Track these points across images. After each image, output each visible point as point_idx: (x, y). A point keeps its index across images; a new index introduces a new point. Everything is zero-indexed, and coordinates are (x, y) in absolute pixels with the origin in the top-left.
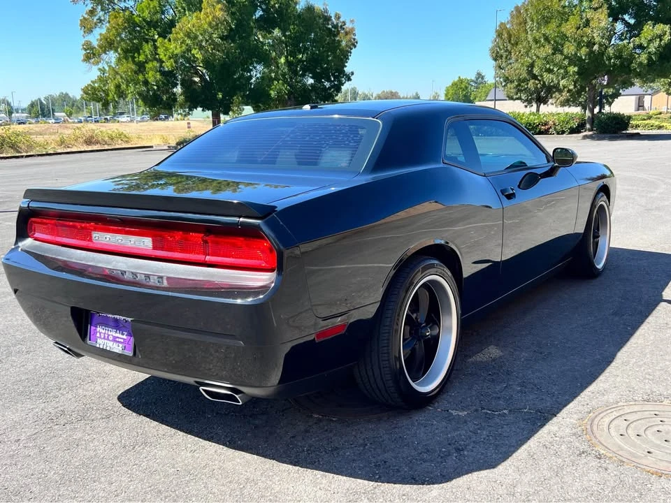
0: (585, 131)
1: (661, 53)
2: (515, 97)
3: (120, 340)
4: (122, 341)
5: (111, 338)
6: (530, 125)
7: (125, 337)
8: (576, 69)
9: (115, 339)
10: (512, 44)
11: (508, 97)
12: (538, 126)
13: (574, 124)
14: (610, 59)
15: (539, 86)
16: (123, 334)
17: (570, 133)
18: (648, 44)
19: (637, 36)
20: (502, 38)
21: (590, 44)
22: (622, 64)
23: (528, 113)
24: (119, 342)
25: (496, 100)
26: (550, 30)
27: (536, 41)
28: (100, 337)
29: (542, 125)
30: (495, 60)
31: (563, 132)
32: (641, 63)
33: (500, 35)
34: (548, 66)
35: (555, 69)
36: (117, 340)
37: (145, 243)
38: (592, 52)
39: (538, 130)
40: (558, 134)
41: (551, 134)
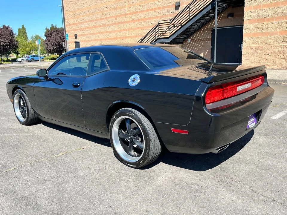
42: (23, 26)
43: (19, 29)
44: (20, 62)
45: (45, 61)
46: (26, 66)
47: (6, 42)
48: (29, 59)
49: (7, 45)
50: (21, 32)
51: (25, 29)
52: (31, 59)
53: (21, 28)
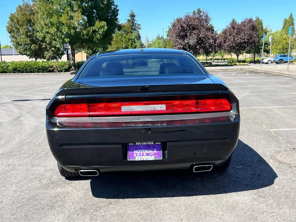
0: (72, 70)
1: (104, 35)
2: (24, 53)
3: (152, 154)
4: (153, 154)
5: (145, 154)
6: (44, 67)
7: (155, 152)
8: (69, 40)
9: (148, 154)
10: (20, 25)
11: (20, 53)
12: (48, 68)
13: (67, 67)
14: (84, 36)
15: (37, 48)
16: (153, 151)
17: (65, 72)
18: (99, 30)
19: (93, 26)
20: (13, 21)
21: (74, 28)
22: (89, 38)
23: (41, 61)
24: (151, 155)
25: (1, 55)
26: (54, 19)
27: (46, 25)
28: (137, 155)
29: (50, 68)
30: (10, 33)
31: (61, 71)
32: (97, 39)
33: (12, 19)
34: (54, 38)
35: (57, 39)
36: (150, 154)
37: (161, 107)
38: (76, 32)
39: (48, 70)
40: (59, 72)
41: (55, 72)
42: (291, 15)
43: (285, 20)
44: (267, 63)
45: (294, 63)
46: (245, 69)
47: (244, 39)
48: (277, 60)
49: (245, 42)
50: (287, 23)
51: (293, 20)
52: (280, 60)
53: (288, 18)
